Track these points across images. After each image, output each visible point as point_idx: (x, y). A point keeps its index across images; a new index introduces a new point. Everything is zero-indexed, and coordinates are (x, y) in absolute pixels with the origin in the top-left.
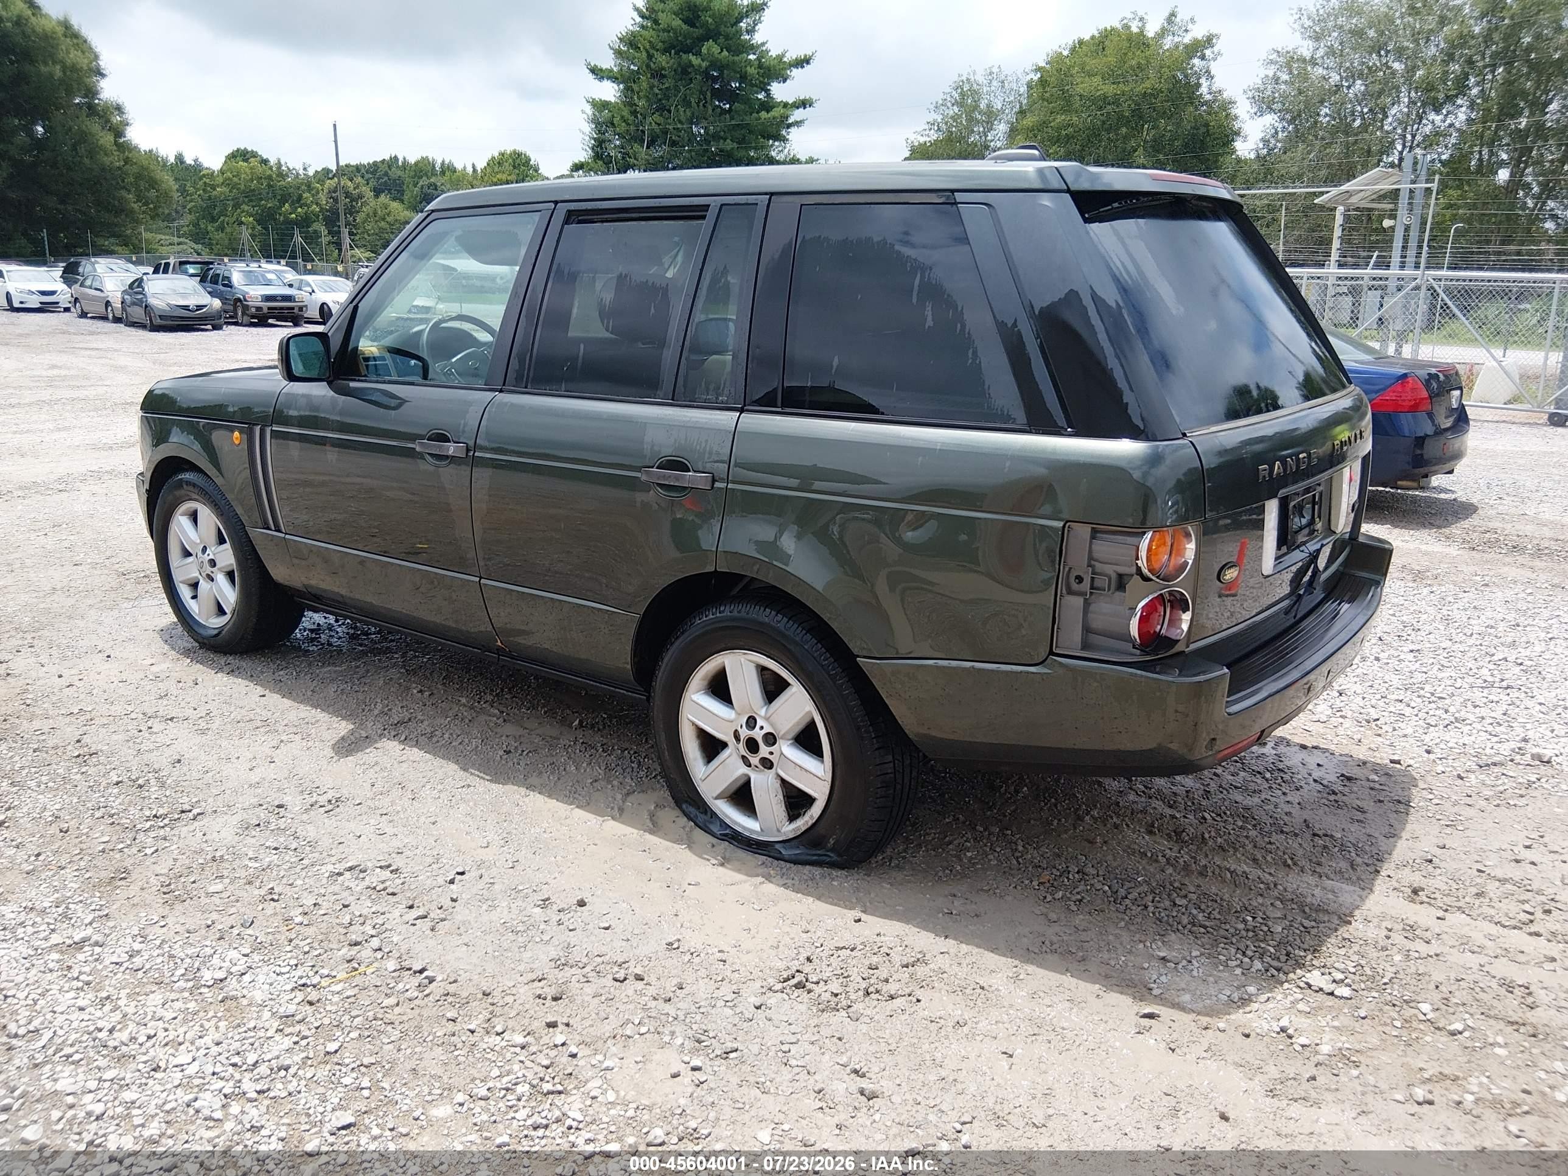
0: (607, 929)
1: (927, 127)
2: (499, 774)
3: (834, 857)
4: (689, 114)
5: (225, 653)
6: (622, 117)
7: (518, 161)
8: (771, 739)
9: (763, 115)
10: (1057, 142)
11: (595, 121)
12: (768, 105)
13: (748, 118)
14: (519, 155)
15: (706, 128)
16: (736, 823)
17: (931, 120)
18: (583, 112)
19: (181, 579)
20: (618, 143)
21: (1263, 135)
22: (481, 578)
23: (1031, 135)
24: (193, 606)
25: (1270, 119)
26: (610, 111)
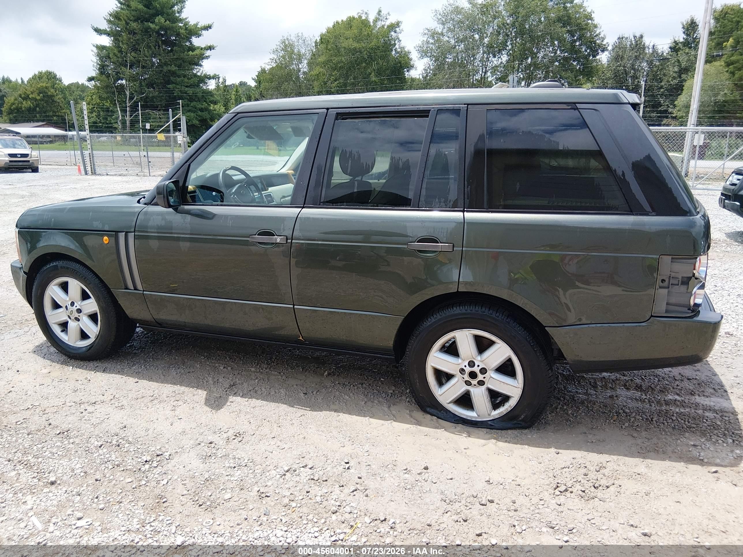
0: (452, 479)
1: (270, 61)
2: (315, 407)
3: (523, 424)
4: (150, 52)
5: (93, 360)
6: (114, 54)
7: (50, 77)
8: (483, 371)
9: (191, 53)
10: (336, 69)
11: (98, 55)
12: (192, 48)
13: (182, 55)
14: (50, 73)
15: (160, 60)
16: (462, 414)
17: (272, 58)
18: (92, 51)
19: (53, 322)
20: (112, 67)
21: (424, 67)
22: (294, 305)
23: (323, 65)
24: (62, 336)
25: (426, 60)
26: (106, 51)
